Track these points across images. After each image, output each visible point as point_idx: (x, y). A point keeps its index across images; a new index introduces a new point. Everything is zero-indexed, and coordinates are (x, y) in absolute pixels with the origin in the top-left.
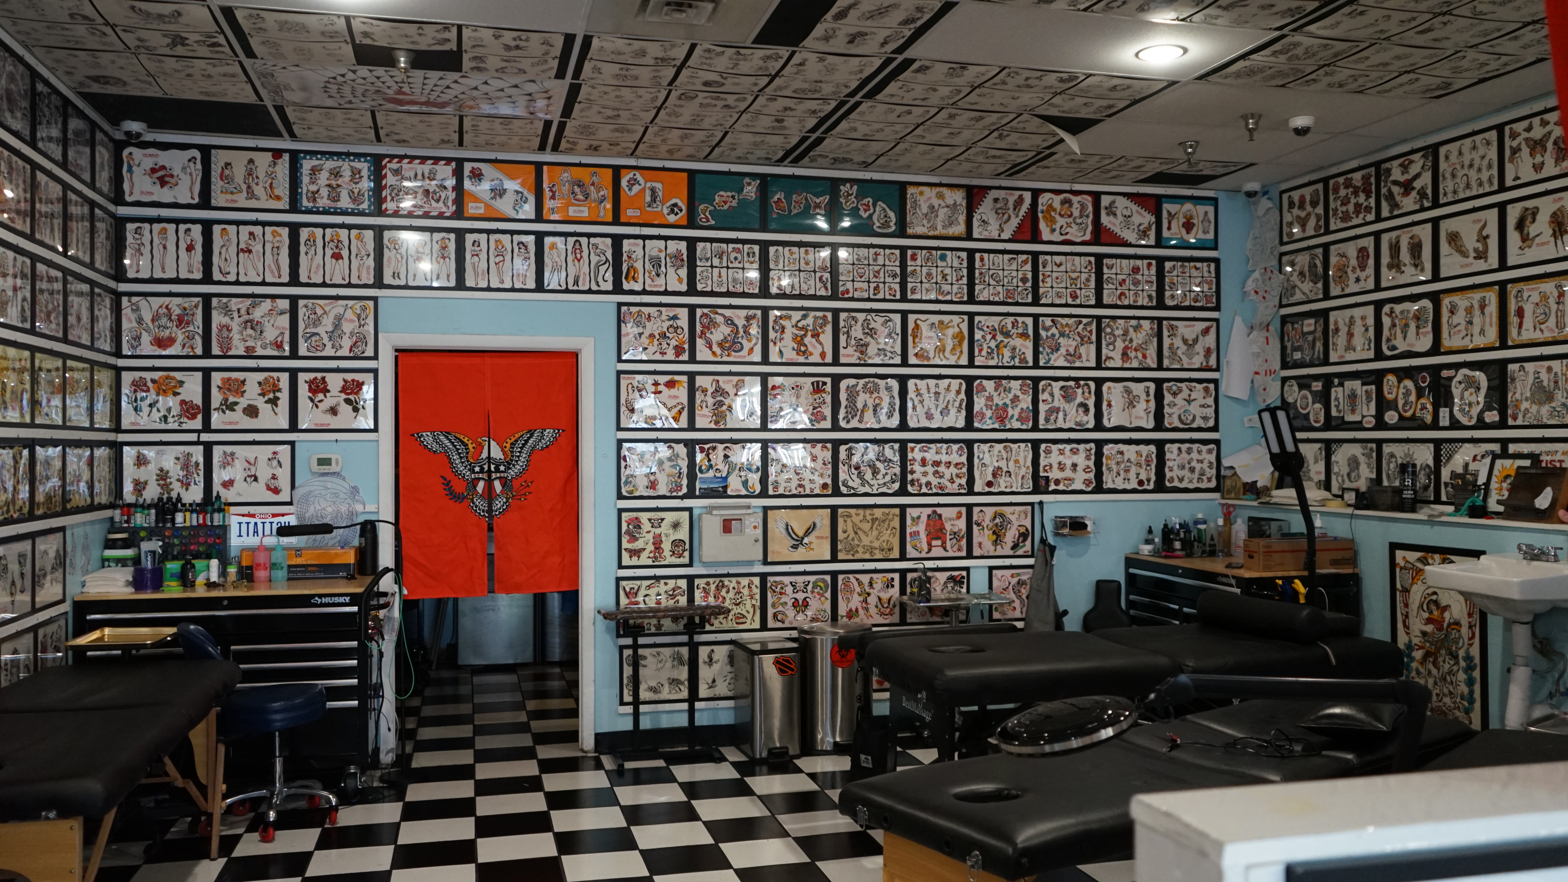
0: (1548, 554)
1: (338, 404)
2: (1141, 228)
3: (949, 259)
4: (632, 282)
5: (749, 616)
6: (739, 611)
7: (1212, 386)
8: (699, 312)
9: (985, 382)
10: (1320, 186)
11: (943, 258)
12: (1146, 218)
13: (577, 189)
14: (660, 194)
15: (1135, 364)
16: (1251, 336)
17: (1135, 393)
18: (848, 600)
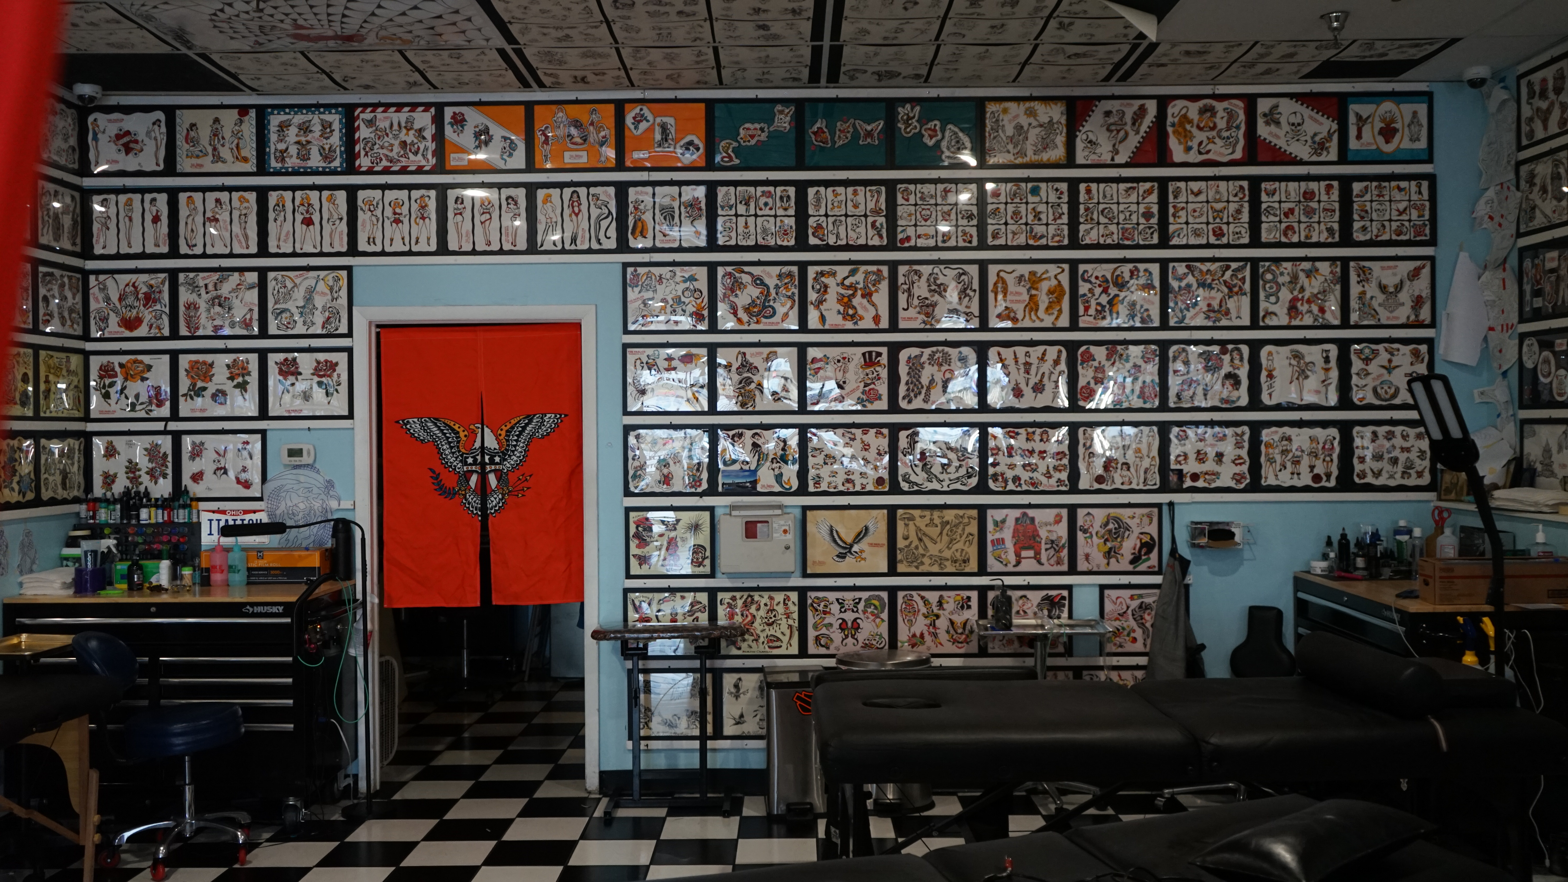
1: (310, 388)
2: (1317, 139)
3: (1043, 193)
4: (639, 238)
6: (772, 632)
7: (1424, 348)
8: (721, 271)
9: (1093, 349)
11: (1035, 191)
12: (1326, 126)
13: (573, 131)
14: (673, 131)
15: (1308, 320)
16: (1483, 278)
17: (1307, 359)
18: (911, 623)
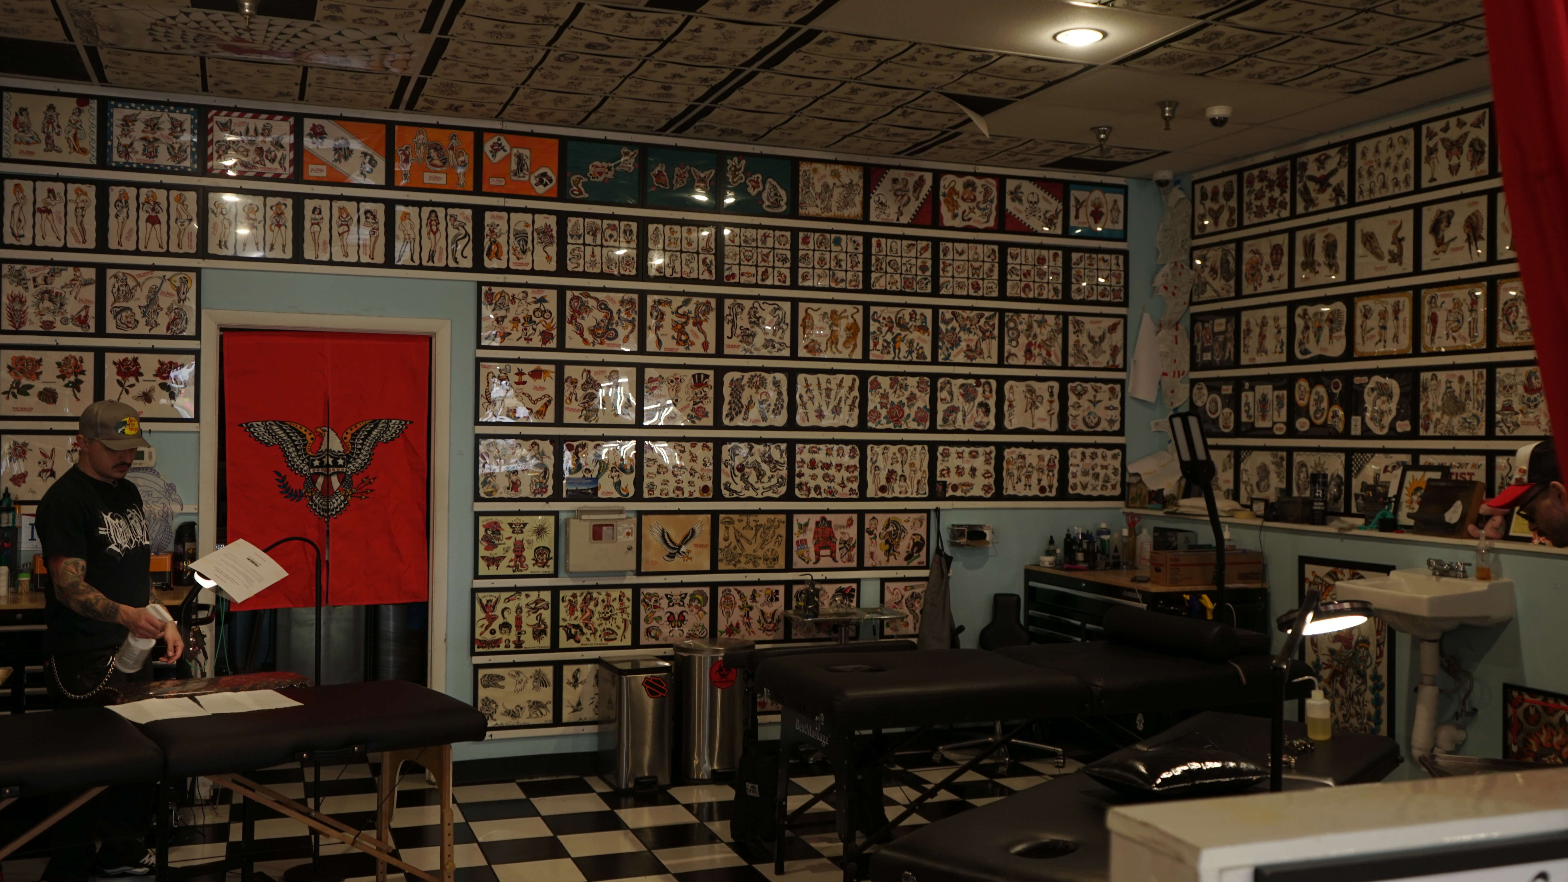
0: (1457, 570)
1: (152, 390)
2: (1048, 215)
3: (843, 244)
4: (494, 259)
5: (620, 632)
6: (608, 626)
7: (1118, 387)
8: (569, 294)
9: (880, 379)
10: (1234, 178)
11: (837, 242)
12: (1053, 205)
13: (433, 154)
14: (528, 162)
15: (1039, 362)
16: (1160, 334)
17: (1038, 393)
18: (729, 615)
